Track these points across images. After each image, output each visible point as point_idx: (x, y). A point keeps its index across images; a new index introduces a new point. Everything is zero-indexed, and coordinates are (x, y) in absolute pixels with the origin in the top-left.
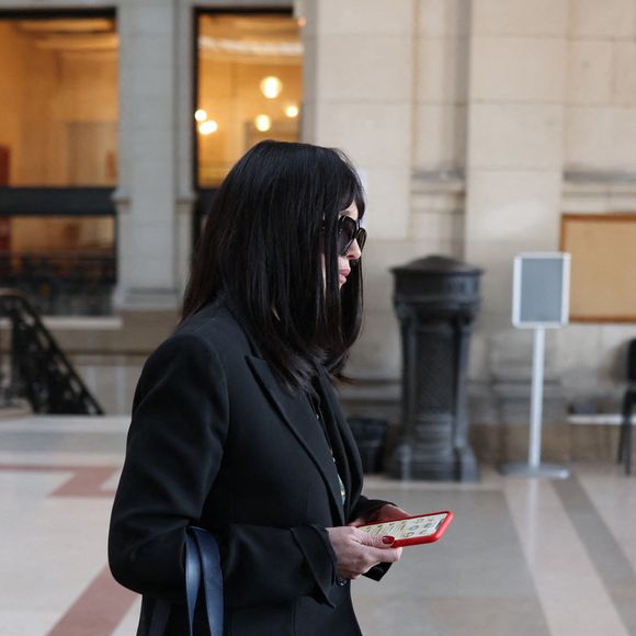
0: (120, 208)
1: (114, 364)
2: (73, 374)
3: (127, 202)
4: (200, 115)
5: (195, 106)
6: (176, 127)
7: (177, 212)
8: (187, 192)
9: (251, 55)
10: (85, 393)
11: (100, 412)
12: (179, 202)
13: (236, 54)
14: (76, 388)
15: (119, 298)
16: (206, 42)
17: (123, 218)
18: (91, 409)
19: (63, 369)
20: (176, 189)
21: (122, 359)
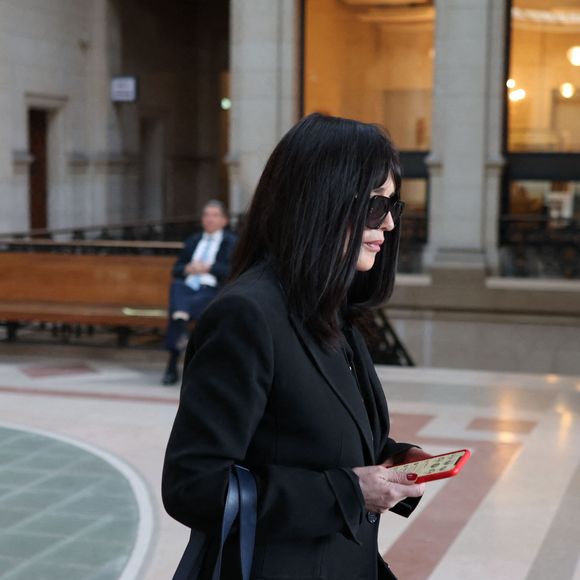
0: (432, 171)
1: (422, 318)
2: (387, 327)
3: (439, 166)
4: (510, 83)
5: (506, 76)
6: (487, 96)
7: (486, 176)
8: (496, 157)
9: (559, 24)
10: (398, 345)
11: (410, 364)
12: (488, 167)
13: (544, 23)
14: (390, 339)
15: (429, 257)
16: (516, 13)
17: (435, 181)
18: (403, 360)
19: (379, 321)
20: (486, 155)
21: (429, 314)
